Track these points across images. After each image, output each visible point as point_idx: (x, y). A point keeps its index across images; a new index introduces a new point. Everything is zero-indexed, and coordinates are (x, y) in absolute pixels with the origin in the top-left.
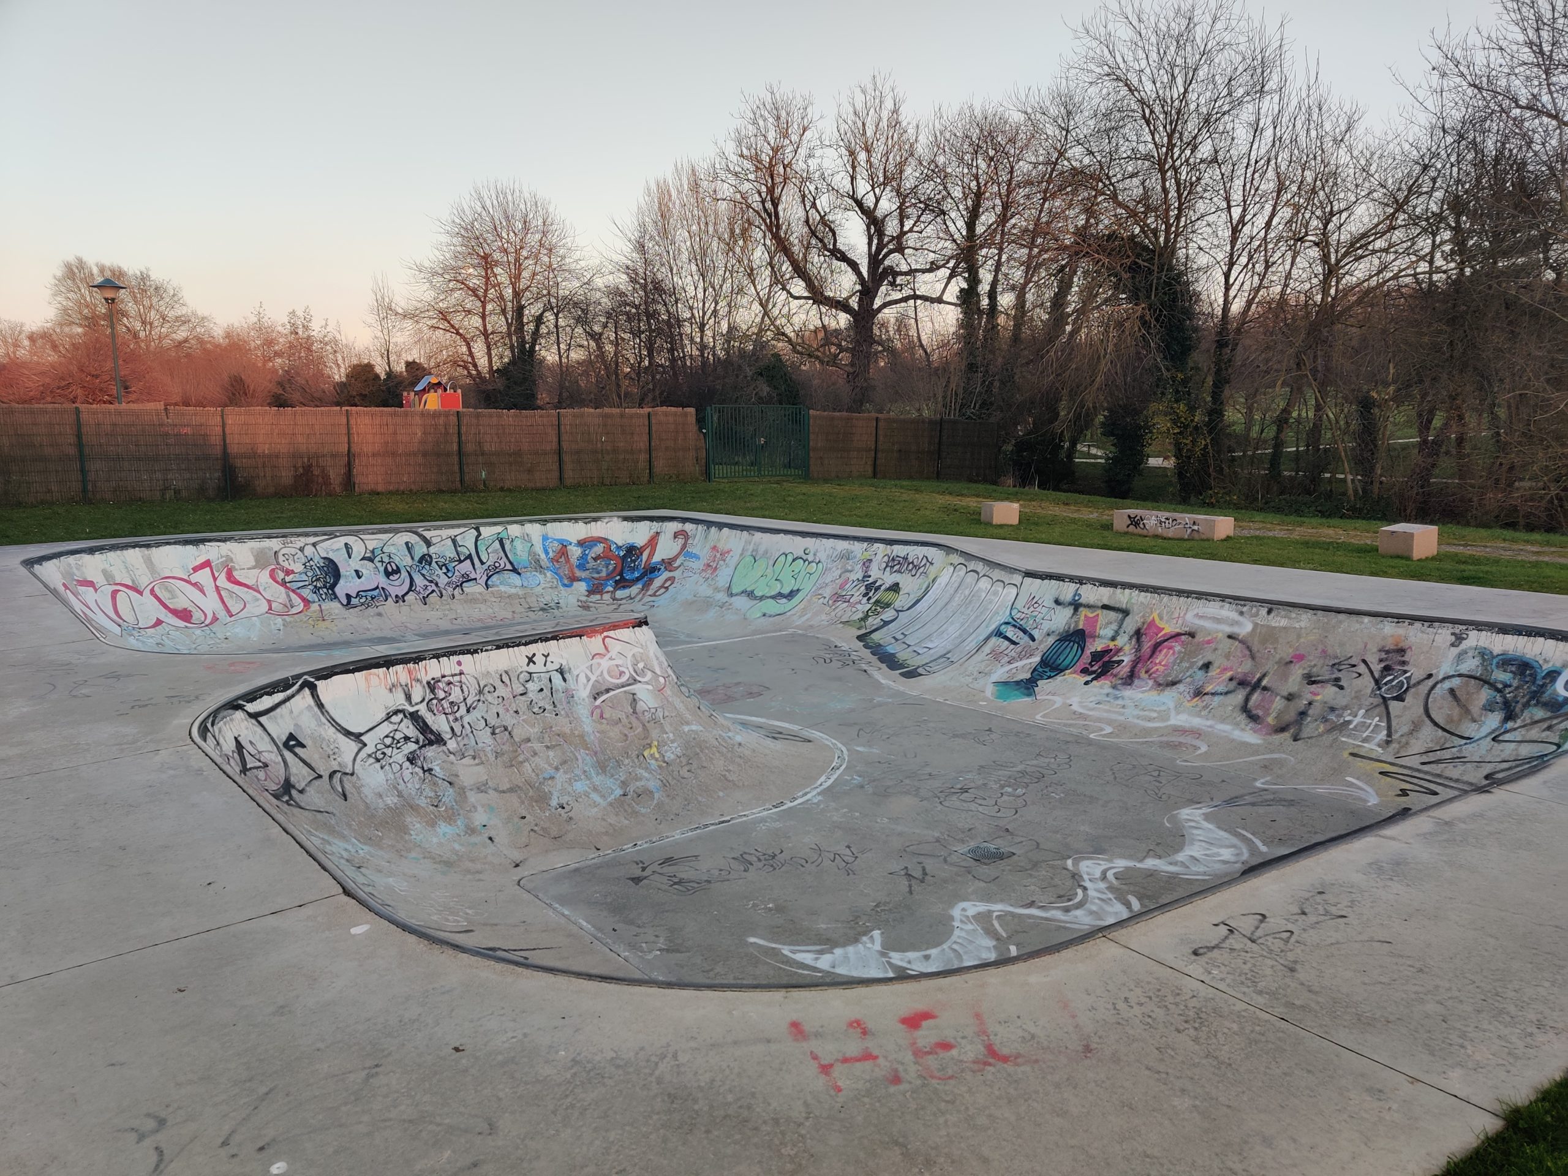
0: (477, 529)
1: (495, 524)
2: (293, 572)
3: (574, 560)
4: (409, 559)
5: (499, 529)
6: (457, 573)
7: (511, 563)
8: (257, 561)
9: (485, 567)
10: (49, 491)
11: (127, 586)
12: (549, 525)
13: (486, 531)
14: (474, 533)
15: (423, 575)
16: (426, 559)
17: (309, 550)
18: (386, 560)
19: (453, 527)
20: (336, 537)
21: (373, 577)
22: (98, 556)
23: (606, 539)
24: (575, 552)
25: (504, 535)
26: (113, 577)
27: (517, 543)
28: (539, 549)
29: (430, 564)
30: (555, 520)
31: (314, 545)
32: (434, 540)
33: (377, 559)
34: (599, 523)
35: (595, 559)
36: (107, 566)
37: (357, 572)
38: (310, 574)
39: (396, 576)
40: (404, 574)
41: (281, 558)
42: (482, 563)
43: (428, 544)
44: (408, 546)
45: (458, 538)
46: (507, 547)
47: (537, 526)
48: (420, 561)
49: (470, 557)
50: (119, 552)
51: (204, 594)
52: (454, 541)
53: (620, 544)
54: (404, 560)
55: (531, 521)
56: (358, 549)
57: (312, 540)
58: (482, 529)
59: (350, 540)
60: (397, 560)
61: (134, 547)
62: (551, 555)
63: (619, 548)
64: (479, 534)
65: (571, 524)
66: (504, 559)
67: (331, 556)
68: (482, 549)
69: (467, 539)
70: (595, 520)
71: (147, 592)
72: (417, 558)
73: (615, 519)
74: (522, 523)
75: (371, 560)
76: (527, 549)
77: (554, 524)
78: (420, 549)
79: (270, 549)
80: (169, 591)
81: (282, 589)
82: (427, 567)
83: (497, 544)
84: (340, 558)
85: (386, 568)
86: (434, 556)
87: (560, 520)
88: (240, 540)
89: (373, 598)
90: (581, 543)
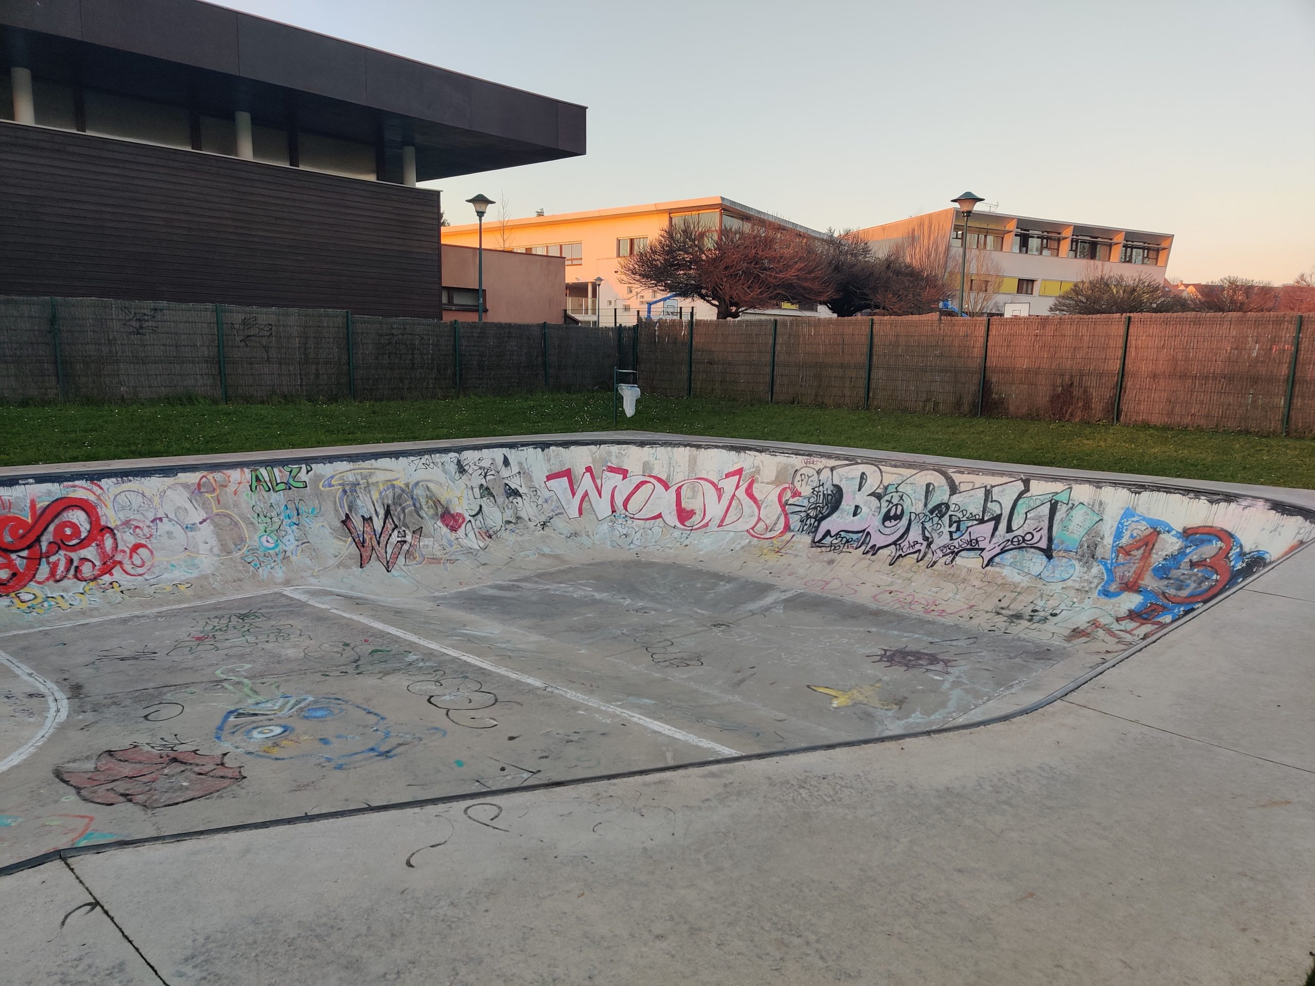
0: (1026, 483)
1: (1055, 479)
2: (799, 495)
3: (1157, 558)
4: (921, 505)
5: (1058, 487)
6: (967, 535)
7: (1050, 539)
8: (777, 477)
9: (1009, 536)
10: (844, 396)
11: (659, 480)
12: (1145, 495)
13: (1037, 487)
14: (1020, 486)
15: (924, 528)
16: (940, 510)
17: (826, 474)
18: (895, 501)
19: (993, 473)
20: (857, 463)
21: (870, 518)
22: (647, 449)
23: (1231, 535)
24: (1170, 544)
25: (1063, 497)
26: (651, 469)
27: (1078, 515)
28: (1108, 530)
29: (942, 516)
30: (1158, 488)
31: (832, 469)
32: (963, 487)
33: (887, 498)
34: (1233, 505)
35: (1193, 564)
36: (652, 459)
37: (857, 507)
38: (812, 500)
39: (894, 523)
40: (904, 522)
41: (798, 478)
42: (1009, 529)
43: (954, 489)
44: (929, 490)
45: (995, 490)
46: (1059, 516)
47: (1124, 493)
48: (932, 512)
49: (997, 519)
50: (669, 449)
51: (719, 501)
52: (988, 493)
53: (1247, 549)
54: (915, 505)
55: (1115, 484)
56: (872, 483)
57: (832, 463)
58: (1033, 483)
59: (869, 469)
60: (907, 503)
61: (685, 446)
62: (1125, 541)
63: (1242, 554)
64: (1027, 490)
65: (1185, 499)
66: (1045, 532)
67: (843, 485)
68: (1021, 509)
69: (1006, 494)
70: (1229, 498)
71: (673, 490)
72: (930, 506)
73: (1261, 503)
74: (1098, 484)
75: (879, 497)
76: (1088, 524)
77: (1155, 494)
78: (941, 495)
79: (793, 466)
80: (694, 492)
81: (779, 509)
82: (936, 520)
83: (1046, 509)
84: (849, 489)
85: (889, 511)
86: (952, 507)
87: (1168, 490)
88: (773, 452)
89: (847, 541)
90: (1188, 534)
